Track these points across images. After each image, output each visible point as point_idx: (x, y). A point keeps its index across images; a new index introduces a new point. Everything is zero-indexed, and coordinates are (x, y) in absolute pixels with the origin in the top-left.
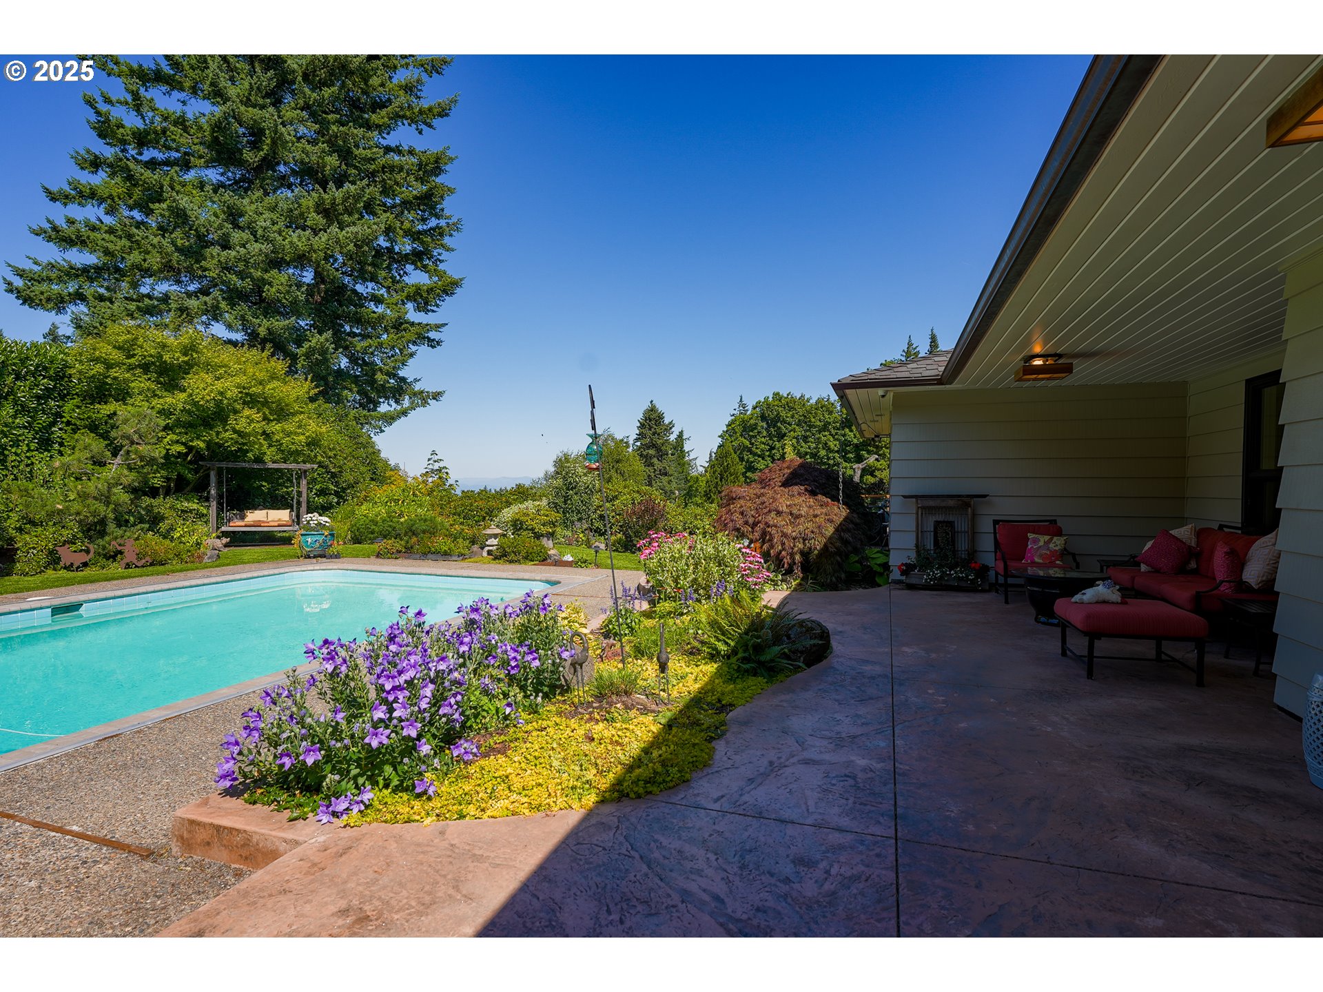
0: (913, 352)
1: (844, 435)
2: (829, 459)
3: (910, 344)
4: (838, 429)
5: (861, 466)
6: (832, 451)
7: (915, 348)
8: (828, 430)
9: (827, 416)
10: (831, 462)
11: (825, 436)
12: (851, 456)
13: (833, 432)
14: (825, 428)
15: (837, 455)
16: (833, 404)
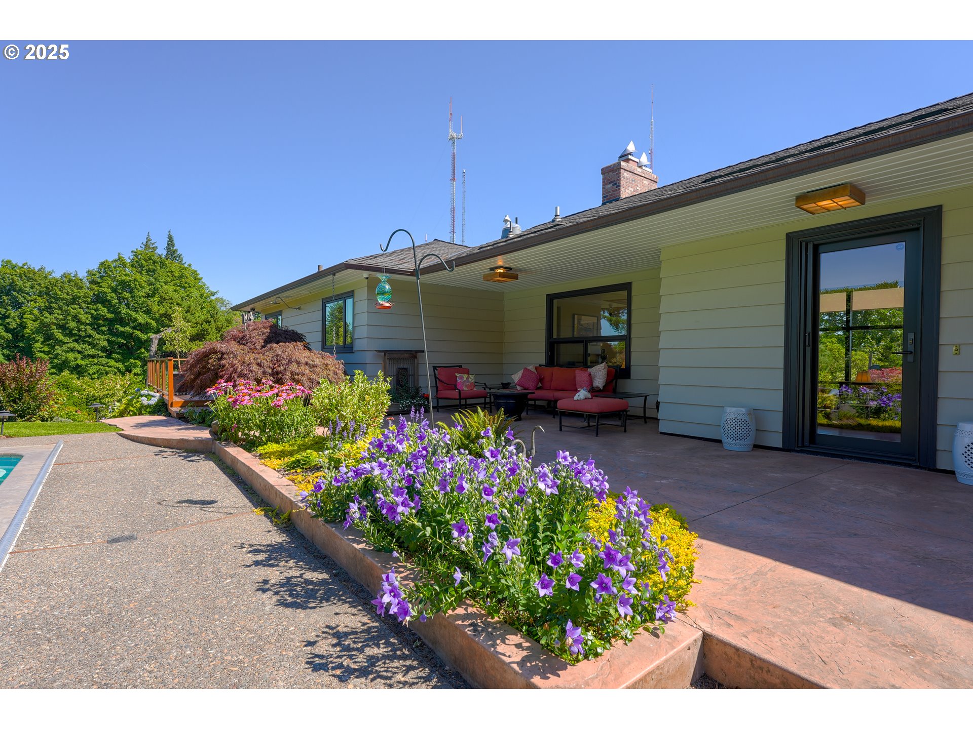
0: (151, 246)
1: (96, 310)
2: (79, 330)
3: (148, 240)
4: (89, 303)
5: (158, 336)
6: (82, 323)
7: (153, 244)
8: (79, 304)
9: (76, 291)
10: (83, 334)
11: (75, 309)
12: (104, 329)
13: (84, 305)
14: (74, 300)
15: (88, 327)
16: (81, 280)
